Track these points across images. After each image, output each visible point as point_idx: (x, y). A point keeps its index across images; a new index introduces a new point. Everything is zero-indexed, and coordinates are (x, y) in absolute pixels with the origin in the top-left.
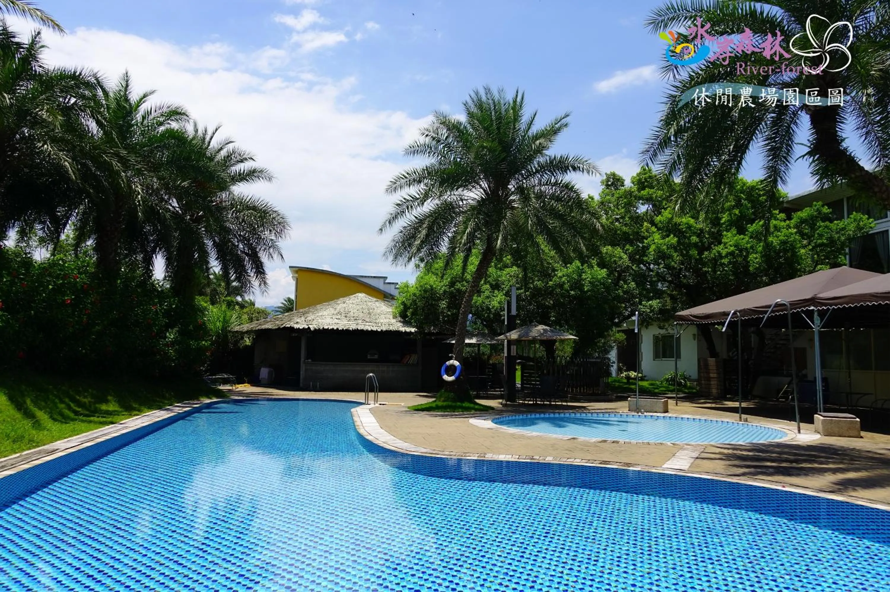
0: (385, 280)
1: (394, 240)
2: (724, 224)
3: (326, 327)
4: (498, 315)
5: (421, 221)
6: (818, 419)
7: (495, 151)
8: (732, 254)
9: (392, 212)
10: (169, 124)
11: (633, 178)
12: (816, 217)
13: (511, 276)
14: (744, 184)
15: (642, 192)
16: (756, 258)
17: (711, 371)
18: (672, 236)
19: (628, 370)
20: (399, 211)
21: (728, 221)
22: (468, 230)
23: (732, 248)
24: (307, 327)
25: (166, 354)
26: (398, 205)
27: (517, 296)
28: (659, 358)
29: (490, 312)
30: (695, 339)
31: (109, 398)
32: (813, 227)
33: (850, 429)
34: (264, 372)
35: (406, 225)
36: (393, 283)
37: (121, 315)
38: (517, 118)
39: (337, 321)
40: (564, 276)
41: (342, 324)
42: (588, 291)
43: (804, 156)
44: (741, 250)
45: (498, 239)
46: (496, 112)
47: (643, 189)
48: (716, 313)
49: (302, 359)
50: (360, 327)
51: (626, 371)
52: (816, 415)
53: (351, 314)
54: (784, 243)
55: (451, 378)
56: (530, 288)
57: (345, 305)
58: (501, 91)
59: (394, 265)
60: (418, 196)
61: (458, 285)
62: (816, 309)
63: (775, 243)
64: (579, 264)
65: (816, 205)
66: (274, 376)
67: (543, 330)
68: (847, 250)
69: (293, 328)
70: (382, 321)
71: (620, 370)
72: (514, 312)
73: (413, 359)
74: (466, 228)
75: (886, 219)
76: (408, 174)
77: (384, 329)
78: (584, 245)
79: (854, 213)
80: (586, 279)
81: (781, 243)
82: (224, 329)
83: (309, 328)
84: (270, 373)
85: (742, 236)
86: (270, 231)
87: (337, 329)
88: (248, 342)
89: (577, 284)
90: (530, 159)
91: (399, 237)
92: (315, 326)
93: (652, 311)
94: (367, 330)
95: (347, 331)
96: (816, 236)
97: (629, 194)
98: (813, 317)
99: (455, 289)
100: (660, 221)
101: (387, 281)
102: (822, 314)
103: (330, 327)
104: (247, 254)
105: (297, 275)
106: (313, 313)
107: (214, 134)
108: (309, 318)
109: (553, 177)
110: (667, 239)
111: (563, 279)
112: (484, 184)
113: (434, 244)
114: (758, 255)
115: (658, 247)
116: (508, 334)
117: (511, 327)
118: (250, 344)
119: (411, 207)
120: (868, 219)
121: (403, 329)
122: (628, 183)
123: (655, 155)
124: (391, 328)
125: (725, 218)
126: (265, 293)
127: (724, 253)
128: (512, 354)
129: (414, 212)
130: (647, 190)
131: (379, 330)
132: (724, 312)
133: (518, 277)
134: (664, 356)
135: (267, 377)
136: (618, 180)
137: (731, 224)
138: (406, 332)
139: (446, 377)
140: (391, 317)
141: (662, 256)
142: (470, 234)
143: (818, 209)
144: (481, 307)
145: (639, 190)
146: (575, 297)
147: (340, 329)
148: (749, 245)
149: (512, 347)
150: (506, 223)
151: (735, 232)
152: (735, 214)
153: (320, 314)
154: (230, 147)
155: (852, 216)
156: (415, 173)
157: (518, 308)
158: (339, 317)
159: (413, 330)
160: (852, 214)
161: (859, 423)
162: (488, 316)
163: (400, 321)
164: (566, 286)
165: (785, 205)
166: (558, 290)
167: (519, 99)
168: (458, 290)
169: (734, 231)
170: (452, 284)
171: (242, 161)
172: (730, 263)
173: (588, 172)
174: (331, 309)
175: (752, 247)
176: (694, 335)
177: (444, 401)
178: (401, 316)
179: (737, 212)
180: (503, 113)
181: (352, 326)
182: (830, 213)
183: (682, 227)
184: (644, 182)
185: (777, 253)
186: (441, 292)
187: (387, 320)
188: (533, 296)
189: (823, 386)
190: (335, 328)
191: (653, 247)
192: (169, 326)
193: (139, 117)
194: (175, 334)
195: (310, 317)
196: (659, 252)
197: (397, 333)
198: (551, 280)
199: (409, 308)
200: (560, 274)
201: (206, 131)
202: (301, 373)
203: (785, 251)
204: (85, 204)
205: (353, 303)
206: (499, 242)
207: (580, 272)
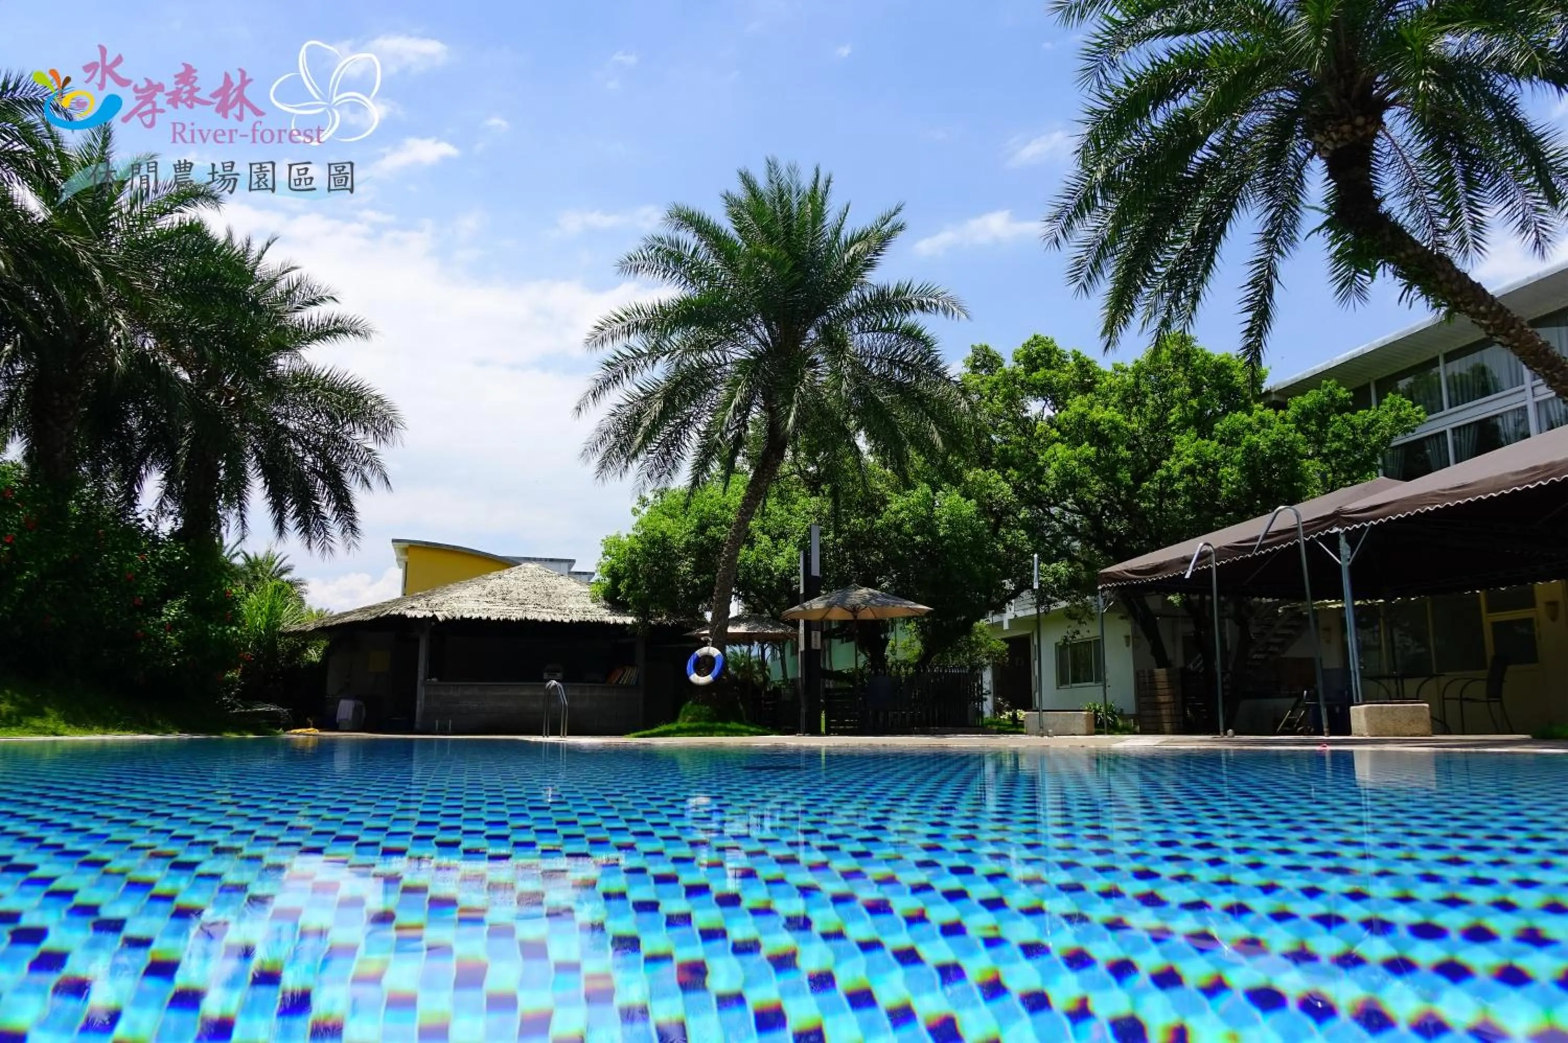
0: (570, 567)
1: (600, 430)
2: (1173, 424)
3: (467, 616)
4: (786, 581)
5: (648, 397)
6: (1358, 712)
7: (783, 264)
8: (1190, 470)
9: (599, 377)
10: (181, 211)
11: (1017, 352)
12: (1329, 406)
13: (808, 513)
14: (1207, 357)
15: (1034, 374)
16: (1231, 475)
17: (1160, 692)
18: (1086, 444)
19: (1014, 706)
20: (610, 376)
21: (1180, 419)
22: (737, 400)
23: (1191, 460)
24: (430, 615)
25: (160, 643)
26: (609, 364)
27: (821, 546)
28: (1067, 683)
29: (772, 577)
30: (1128, 645)
31: (47, 709)
32: (1323, 422)
33: (1413, 721)
34: (346, 708)
35: (623, 402)
36: (585, 573)
37: (76, 557)
38: (818, 215)
39: (487, 606)
40: (902, 509)
41: (496, 611)
42: (946, 537)
43: (1319, 229)
44: (1206, 465)
45: (788, 416)
46: (783, 207)
47: (1036, 369)
48: (1171, 561)
49: (421, 677)
50: (530, 616)
51: (1009, 710)
52: (1352, 708)
53: (514, 595)
54: (1277, 444)
55: (707, 679)
56: (842, 532)
57: (501, 581)
58: (792, 170)
59: (600, 479)
60: (645, 351)
61: (712, 531)
62: (1341, 531)
63: (1262, 446)
64: (929, 491)
65: (1326, 386)
66: (364, 714)
67: (871, 594)
68: (1380, 462)
69: (405, 616)
70: (571, 606)
71: (998, 709)
72: (816, 571)
73: (629, 675)
74: (732, 396)
75: (1441, 414)
76: (626, 314)
77: (576, 618)
78: (940, 433)
79: (1390, 394)
80: (941, 517)
81: (1274, 444)
82: (271, 627)
83: (434, 616)
84: (356, 710)
85: (1206, 441)
86: (365, 428)
87: (489, 618)
88: (314, 655)
89: (926, 525)
90: (843, 287)
91: (609, 423)
92: (446, 614)
93: (1057, 580)
94: (544, 622)
95: (507, 621)
96: (1330, 435)
97: (1011, 378)
98: (1338, 546)
99: (707, 538)
100: (1065, 419)
101: (574, 569)
102: (1352, 538)
103: (475, 616)
104: (322, 476)
105: (406, 557)
106: (442, 594)
107: (263, 252)
108: (434, 601)
109: (884, 321)
110: (1079, 450)
111: (901, 515)
112: (763, 331)
113: (673, 445)
114: (1235, 469)
115: (1063, 466)
116: (806, 604)
117: (811, 593)
118: (318, 660)
119: (633, 368)
120: (1413, 406)
121: (610, 619)
122: (1009, 364)
123: (1069, 224)
124: (589, 617)
125: (1175, 414)
126: (353, 546)
127: (1176, 471)
128: (813, 647)
129: (638, 377)
130: (1042, 370)
131: (567, 621)
132: (1184, 558)
133: (821, 514)
134: (1076, 680)
135: (350, 718)
136: (993, 358)
137: (1185, 424)
138: (615, 624)
139: (695, 678)
140: (588, 600)
141: (1070, 483)
142: (738, 408)
143: (1330, 392)
144: (755, 568)
145: (1028, 372)
146: (923, 548)
147: (494, 618)
148: (1218, 457)
149: (813, 633)
150: (803, 390)
151: (1194, 435)
152: (1192, 407)
153: (457, 595)
154: (294, 276)
155: (1387, 400)
156: (639, 312)
157: (823, 567)
158: (492, 599)
159: (629, 620)
160: (1386, 397)
161: (1427, 711)
162: (769, 586)
163: (605, 607)
164: (907, 527)
165: (1274, 398)
166: (894, 534)
167: (821, 184)
168: (713, 539)
169: (1192, 432)
170: (702, 528)
171: (314, 303)
172: (1187, 490)
173: (946, 313)
174: (476, 587)
175: (1224, 457)
176: (1127, 637)
177: (692, 721)
178: (605, 599)
179: (1194, 403)
180: (795, 209)
181: (516, 614)
182: (1351, 399)
183: (1102, 427)
184: (1035, 359)
185: (1267, 463)
186: (682, 544)
187: (582, 606)
188: (848, 546)
189: (1360, 664)
190: (484, 617)
191: (1055, 465)
192: (167, 594)
193: (124, 199)
194: (180, 608)
195: (437, 599)
196: (1064, 476)
197: (600, 626)
198: (880, 518)
199: (623, 577)
200: (895, 507)
201: (248, 245)
202: (418, 703)
203: (1280, 459)
204: (16, 343)
205: (516, 579)
206: (791, 420)
207: (929, 504)
